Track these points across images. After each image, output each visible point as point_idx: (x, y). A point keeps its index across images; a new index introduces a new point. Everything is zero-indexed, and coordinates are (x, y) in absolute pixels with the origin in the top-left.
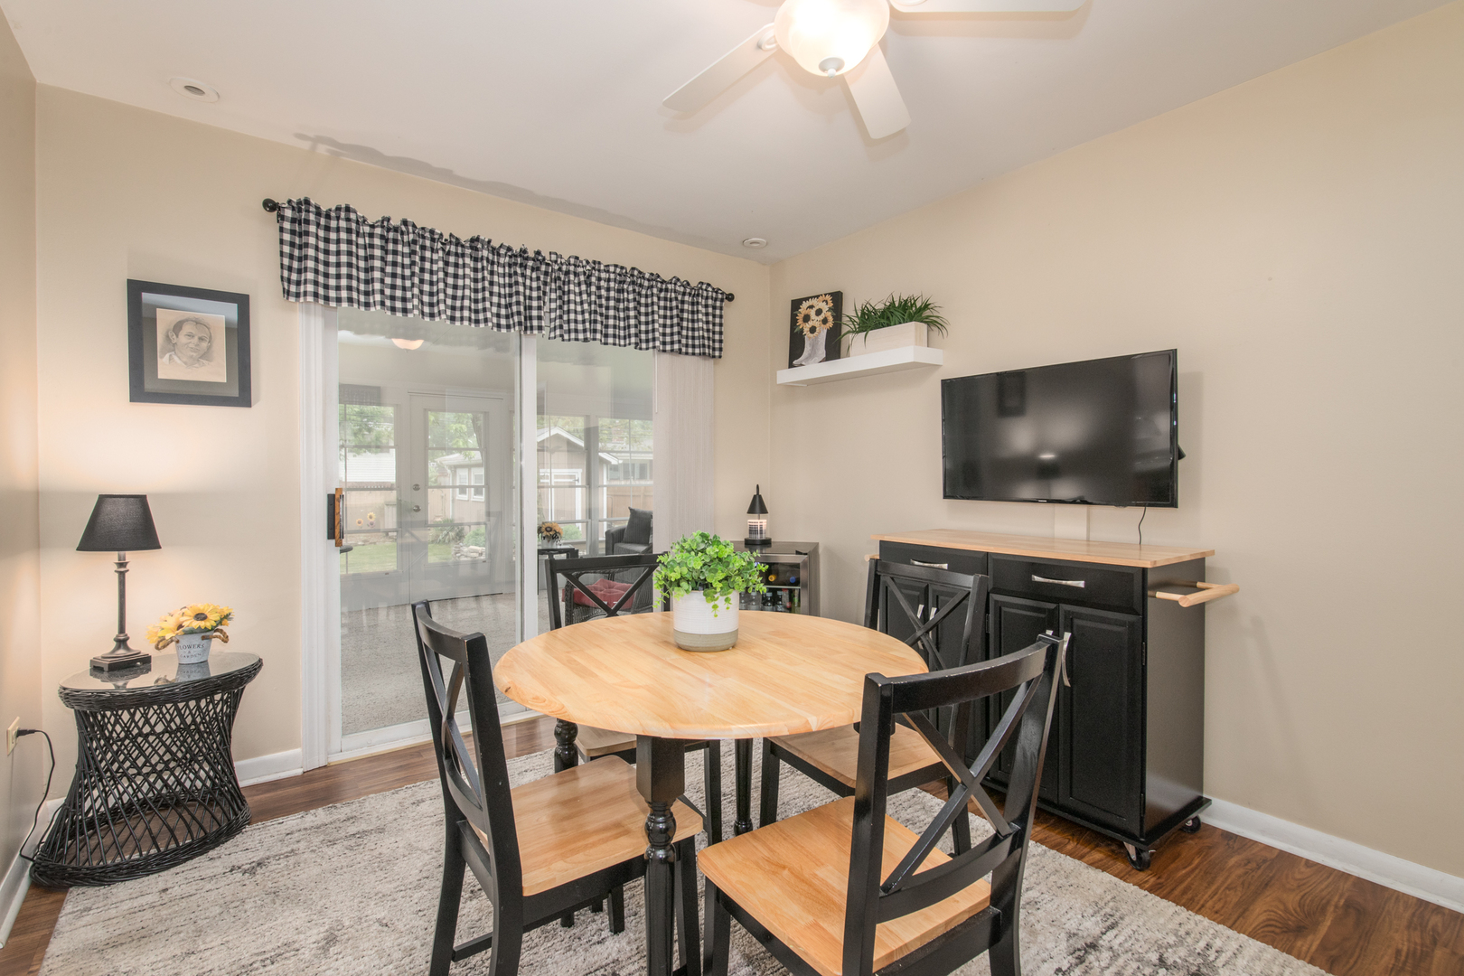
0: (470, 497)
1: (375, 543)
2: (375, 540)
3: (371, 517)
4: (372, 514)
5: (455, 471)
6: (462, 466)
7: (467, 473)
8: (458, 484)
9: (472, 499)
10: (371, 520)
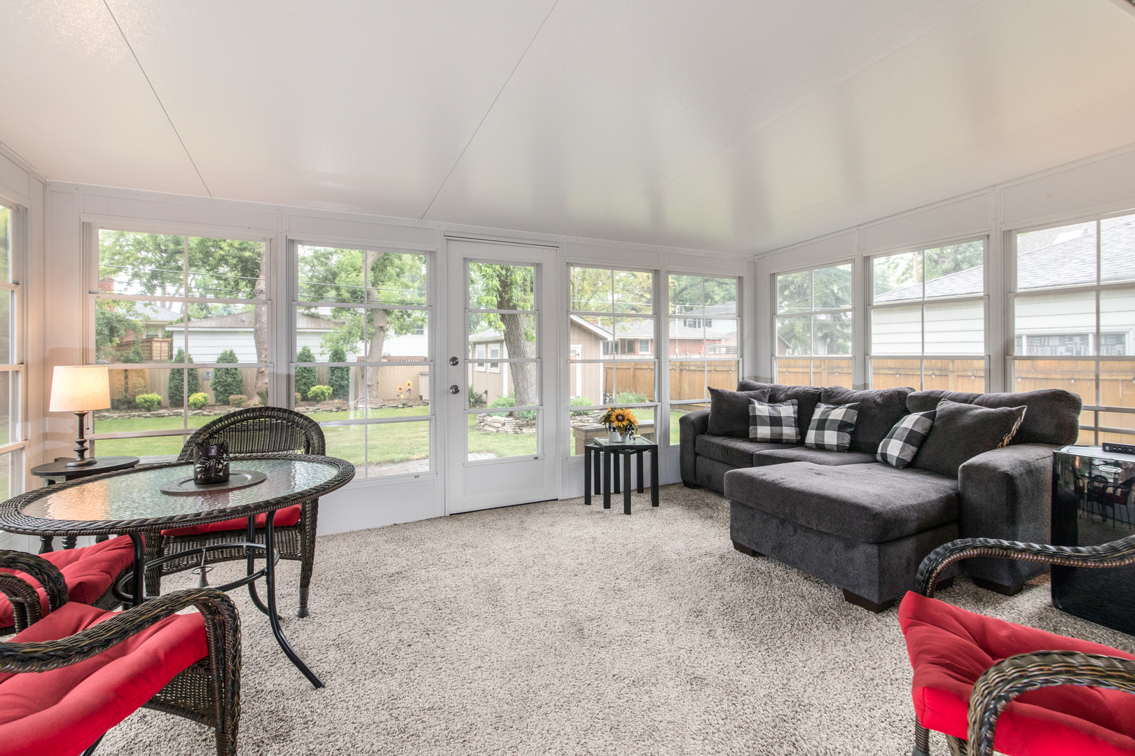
0: (486, 369)
1: (411, 406)
2: (412, 404)
3: (409, 385)
4: (409, 382)
5: (475, 347)
6: (480, 343)
7: (484, 349)
8: (477, 358)
9: (489, 371)
10: (409, 387)
